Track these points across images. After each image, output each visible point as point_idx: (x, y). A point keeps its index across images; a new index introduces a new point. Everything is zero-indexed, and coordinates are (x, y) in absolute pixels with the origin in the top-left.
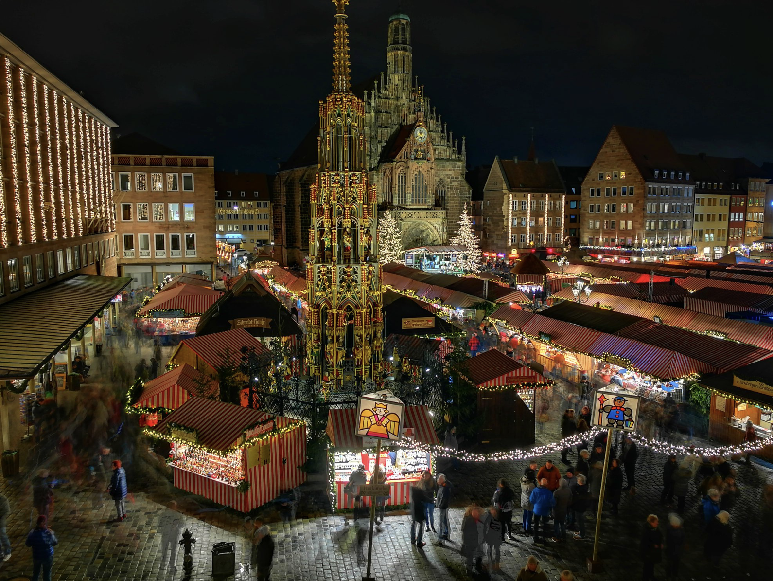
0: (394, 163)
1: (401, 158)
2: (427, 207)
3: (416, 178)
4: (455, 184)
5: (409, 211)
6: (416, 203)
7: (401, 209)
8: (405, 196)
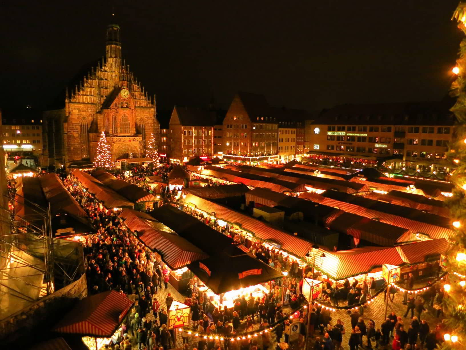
0: (109, 110)
1: (113, 107)
2: (130, 135)
3: (123, 119)
4: (150, 121)
5: (118, 138)
6: (123, 132)
7: (115, 136)
8: (116, 129)
